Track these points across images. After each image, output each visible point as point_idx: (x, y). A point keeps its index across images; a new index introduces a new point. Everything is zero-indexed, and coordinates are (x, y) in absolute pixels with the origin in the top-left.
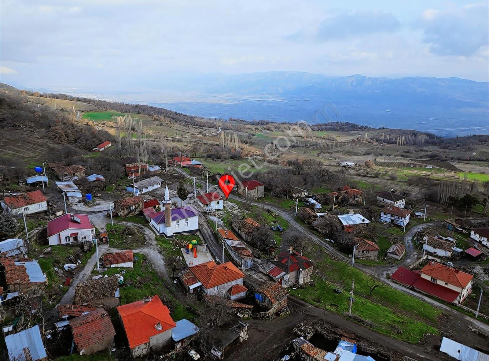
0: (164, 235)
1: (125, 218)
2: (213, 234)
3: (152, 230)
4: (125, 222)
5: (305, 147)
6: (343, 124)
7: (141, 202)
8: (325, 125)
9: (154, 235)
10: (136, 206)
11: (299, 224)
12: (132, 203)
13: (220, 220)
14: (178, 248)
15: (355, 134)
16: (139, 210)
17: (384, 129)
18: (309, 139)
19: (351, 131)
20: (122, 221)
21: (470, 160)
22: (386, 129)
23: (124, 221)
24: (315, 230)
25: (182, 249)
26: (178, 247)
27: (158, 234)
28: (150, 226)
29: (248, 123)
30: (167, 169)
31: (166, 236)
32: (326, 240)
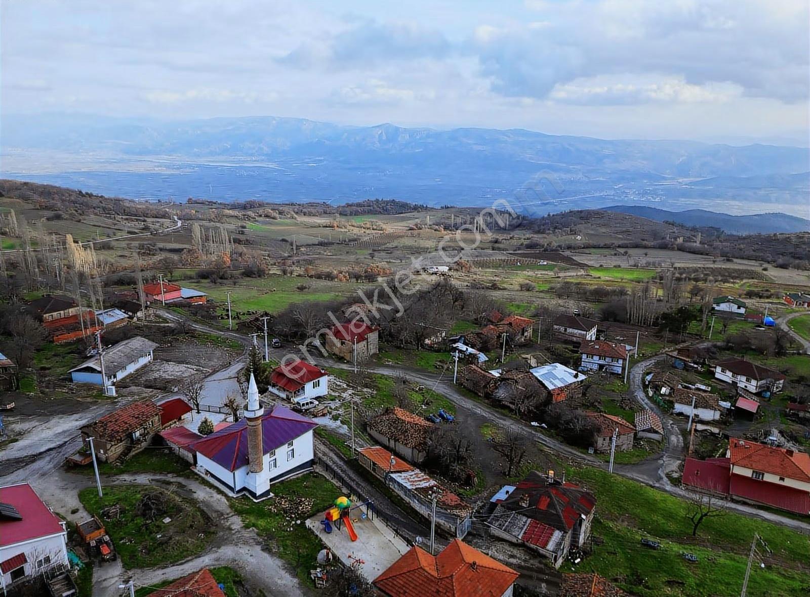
0: (247, 494)
1: (122, 463)
2: (346, 462)
3: (211, 486)
4: (127, 478)
5: (342, 243)
6: (387, 202)
7: (156, 415)
8: (359, 205)
9: (224, 499)
10: (145, 429)
11: (470, 401)
12: (133, 421)
13: (338, 422)
14: (299, 522)
15: (410, 219)
16: (152, 434)
17: (448, 207)
18: (342, 230)
19: (402, 213)
20: (116, 474)
22: (451, 207)
23: (122, 472)
25: (308, 523)
26: (297, 519)
27: (231, 494)
28: (196, 474)
29: (225, 206)
30: (139, 314)
31: (253, 494)
32: (534, 426)
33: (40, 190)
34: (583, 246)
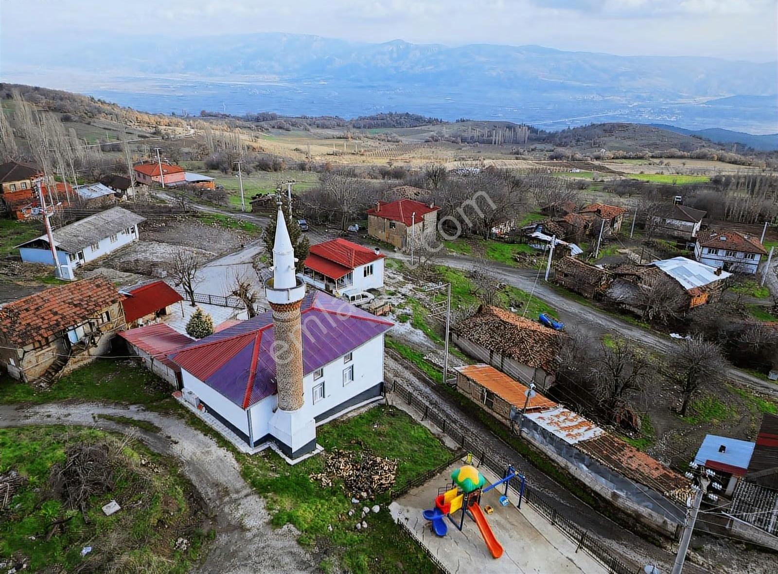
0: (274, 448)
1: (50, 383)
2: (435, 389)
3: (208, 430)
4: (54, 411)
5: (357, 154)
6: (401, 116)
7: (113, 302)
8: (373, 118)
9: (230, 457)
10: (91, 325)
12: (69, 311)
13: (408, 325)
14: (376, 509)
15: (425, 131)
16: (106, 335)
17: (464, 121)
18: (357, 142)
19: (416, 126)
20: (36, 403)
21: (613, 158)
23: (46, 399)
24: (625, 312)
25: (395, 510)
26: (373, 503)
27: (243, 448)
28: (182, 407)
31: (287, 450)
33: (52, 95)
34: (613, 156)
